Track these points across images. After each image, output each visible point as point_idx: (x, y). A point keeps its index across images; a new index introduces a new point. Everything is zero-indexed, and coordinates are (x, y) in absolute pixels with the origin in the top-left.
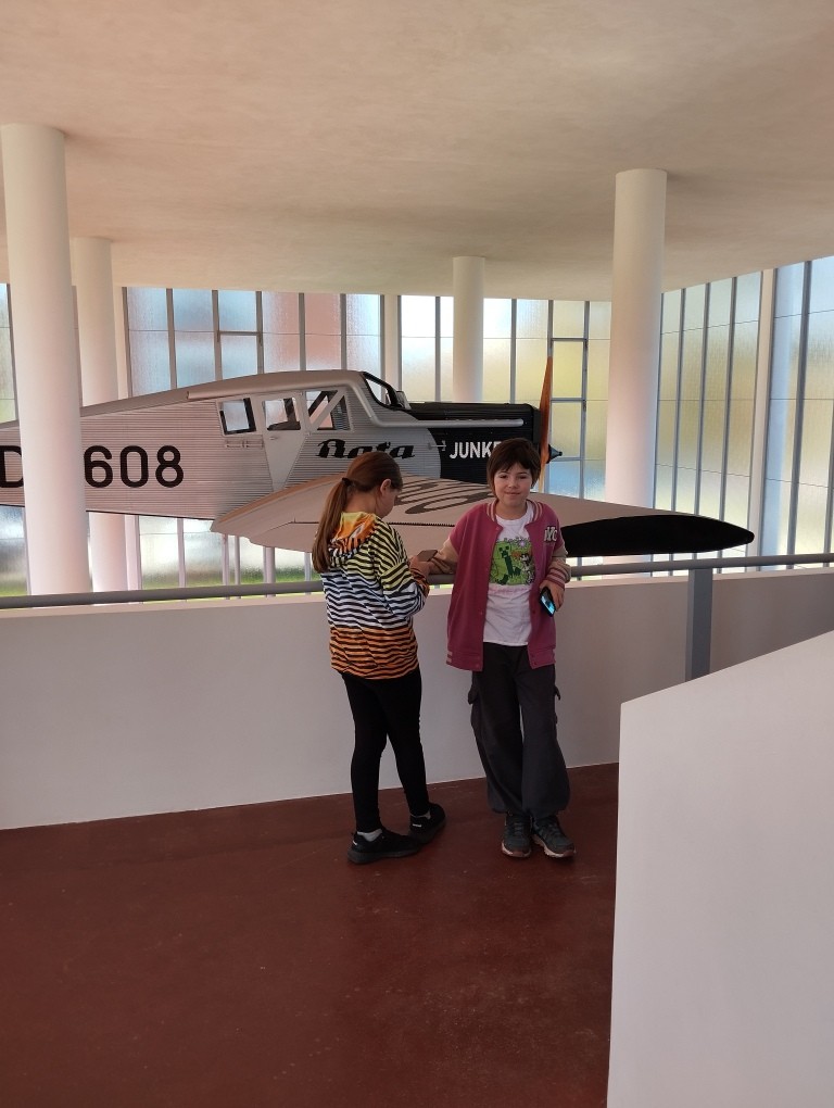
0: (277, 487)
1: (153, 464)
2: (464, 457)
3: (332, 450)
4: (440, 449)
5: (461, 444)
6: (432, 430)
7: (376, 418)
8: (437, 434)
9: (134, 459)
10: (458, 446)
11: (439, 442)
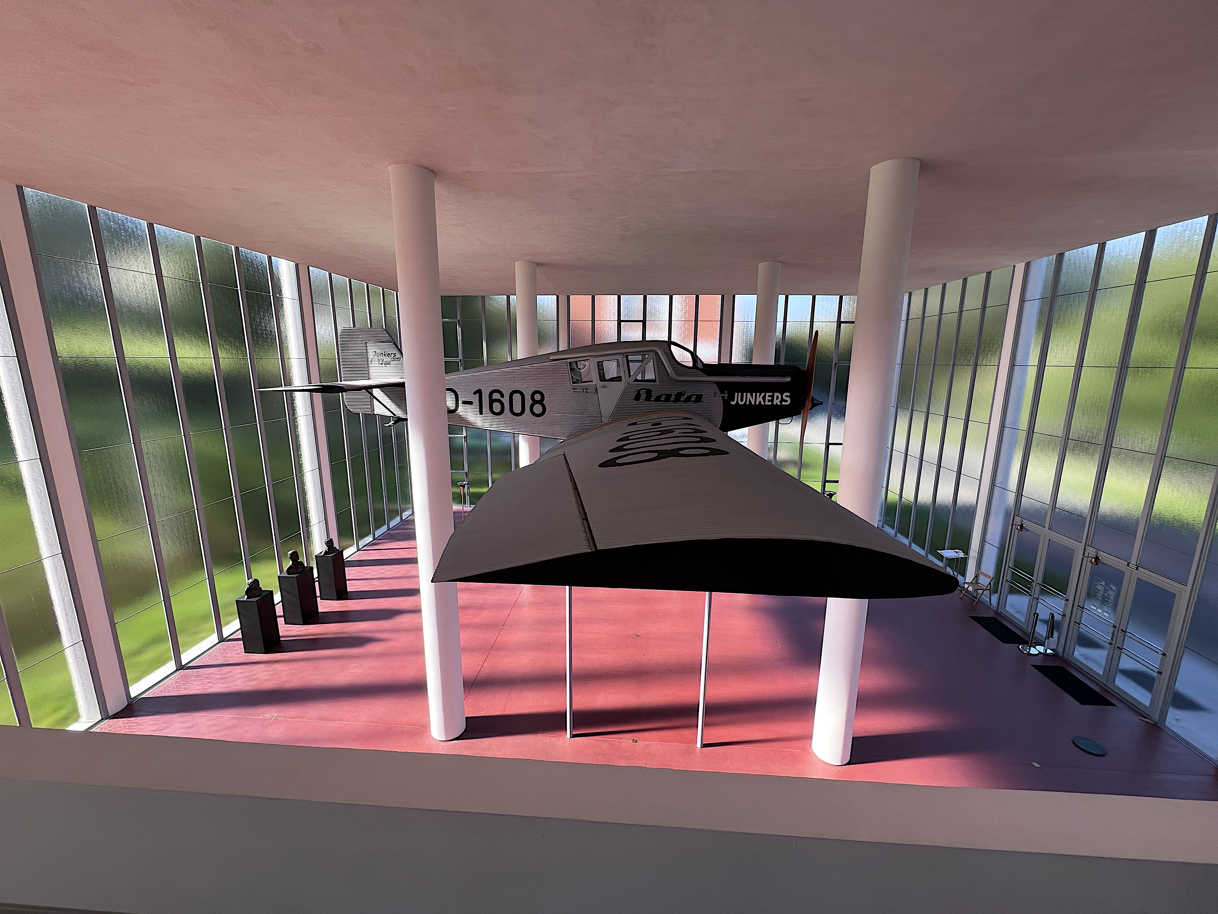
0: (605, 420)
1: (528, 402)
2: (742, 403)
3: (643, 396)
4: (723, 397)
5: (740, 394)
6: (718, 384)
7: (674, 374)
8: (722, 386)
9: (517, 398)
10: (737, 396)
11: (723, 392)
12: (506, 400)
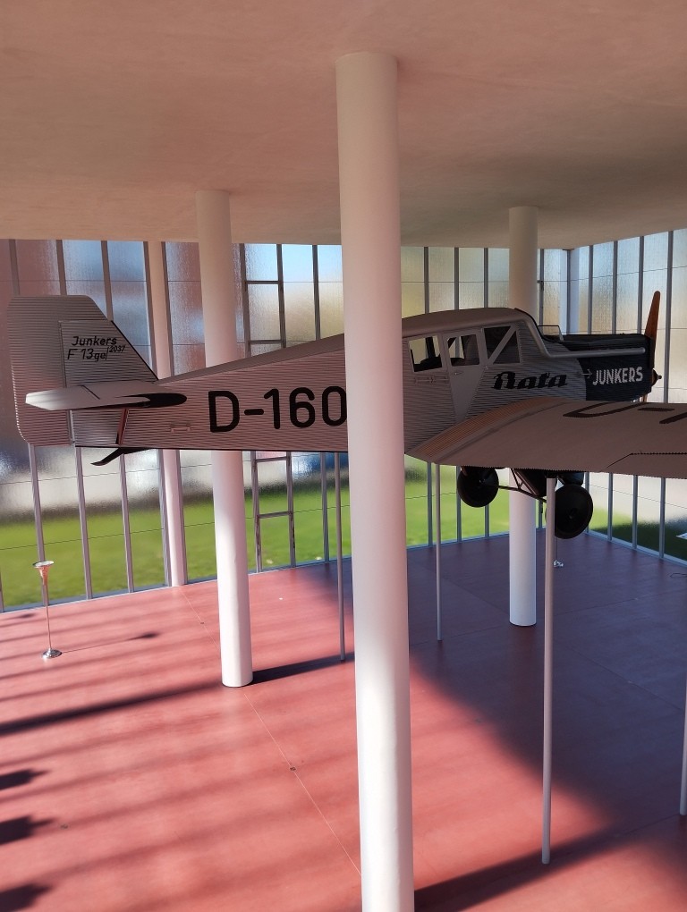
0: (459, 420)
3: (505, 383)
4: (586, 377)
5: (601, 371)
6: (581, 360)
7: (546, 350)
8: (584, 363)
9: (334, 399)
10: (599, 374)
11: (585, 371)
12: (317, 404)
